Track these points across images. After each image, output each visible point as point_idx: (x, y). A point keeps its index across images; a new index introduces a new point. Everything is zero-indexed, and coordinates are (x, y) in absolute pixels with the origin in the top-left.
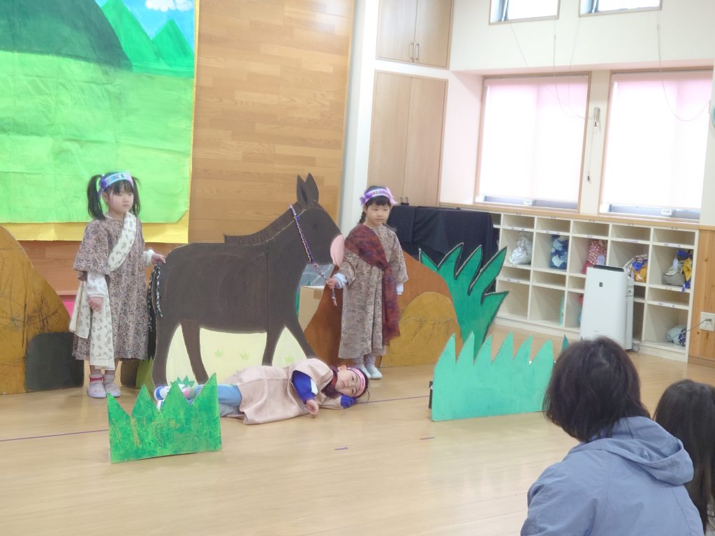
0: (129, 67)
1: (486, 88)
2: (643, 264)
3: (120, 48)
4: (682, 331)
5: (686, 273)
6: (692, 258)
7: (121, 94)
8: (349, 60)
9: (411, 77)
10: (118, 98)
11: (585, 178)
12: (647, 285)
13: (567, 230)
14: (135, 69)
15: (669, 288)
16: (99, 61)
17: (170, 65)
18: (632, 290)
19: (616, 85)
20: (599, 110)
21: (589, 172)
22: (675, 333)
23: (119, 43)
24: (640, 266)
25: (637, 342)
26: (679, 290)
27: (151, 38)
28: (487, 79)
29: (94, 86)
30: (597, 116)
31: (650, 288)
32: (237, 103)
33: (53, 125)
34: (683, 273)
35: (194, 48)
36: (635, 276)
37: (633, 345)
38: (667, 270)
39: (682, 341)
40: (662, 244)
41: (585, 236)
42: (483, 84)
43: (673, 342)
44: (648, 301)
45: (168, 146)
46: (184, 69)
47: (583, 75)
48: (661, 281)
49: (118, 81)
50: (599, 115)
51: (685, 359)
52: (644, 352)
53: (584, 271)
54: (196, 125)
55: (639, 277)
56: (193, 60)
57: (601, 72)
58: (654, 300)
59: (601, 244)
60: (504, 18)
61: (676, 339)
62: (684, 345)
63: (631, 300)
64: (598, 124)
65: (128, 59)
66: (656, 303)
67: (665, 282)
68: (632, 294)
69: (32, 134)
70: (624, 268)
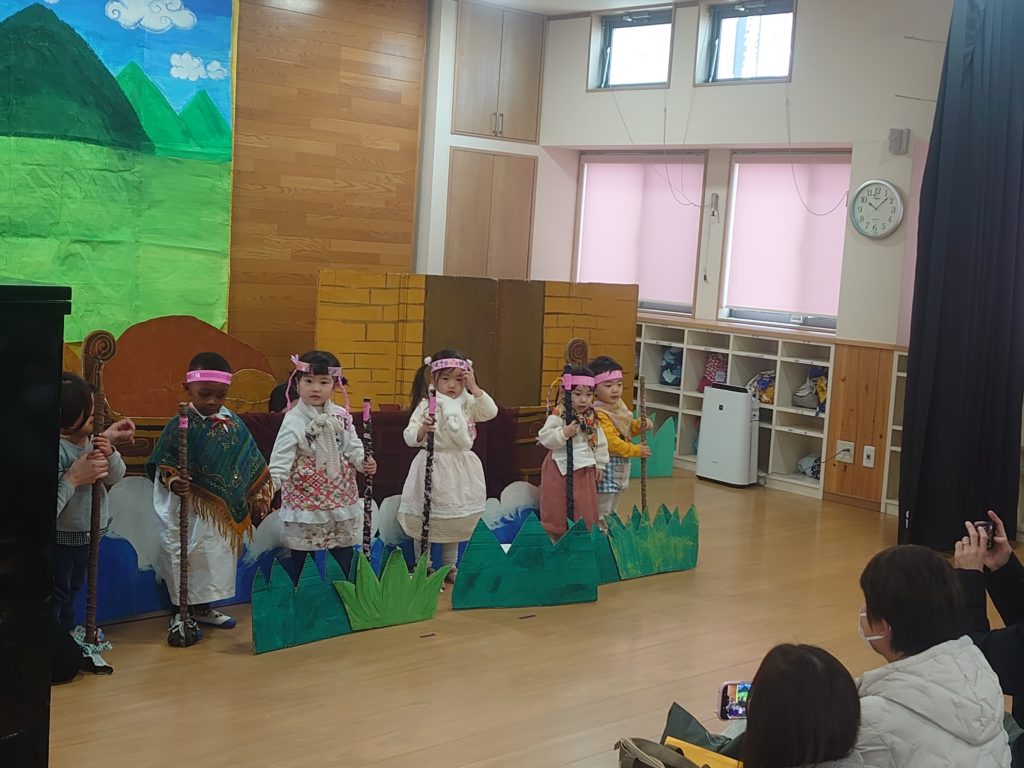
0: (151, 150)
1: (583, 166)
2: (770, 381)
3: (140, 126)
4: (816, 462)
5: (821, 394)
6: (827, 377)
7: (141, 182)
8: (419, 135)
9: (494, 155)
10: (138, 188)
11: (701, 277)
12: (775, 408)
13: (682, 340)
14: (159, 153)
15: (800, 411)
16: (113, 144)
17: (202, 147)
18: (757, 413)
19: (737, 166)
20: (717, 196)
21: (705, 270)
22: (807, 464)
23: (139, 120)
24: (766, 384)
25: (762, 474)
26: (812, 414)
27: (178, 114)
28: (584, 156)
29: (107, 174)
30: (715, 204)
31: (778, 412)
32: (283, 191)
33: (58, 223)
34: (817, 393)
35: (231, 123)
36: (761, 396)
37: (759, 477)
38: (798, 390)
39: (816, 474)
40: (792, 360)
41: (702, 348)
42: (579, 162)
43: (804, 473)
44: (776, 426)
45: (201, 245)
46: (218, 151)
47: (697, 154)
48: (790, 403)
49: (138, 168)
50: (717, 202)
51: (819, 495)
52: (772, 487)
53: (701, 390)
54: (234, 219)
55: (765, 398)
56: (231, 139)
57: (719, 151)
58: (782, 425)
59: (721, 357)
60: (604, 85)
61: (809, 472)
62: (818, 478)
63: (756, 425)
64: (716, 213)
65: (149, 140)
66: (786, 429)
67: (795, 405)
68: (757, 418)
69: (33, 235)
70: (747, 388)
